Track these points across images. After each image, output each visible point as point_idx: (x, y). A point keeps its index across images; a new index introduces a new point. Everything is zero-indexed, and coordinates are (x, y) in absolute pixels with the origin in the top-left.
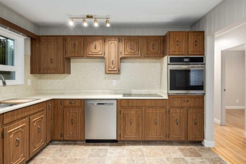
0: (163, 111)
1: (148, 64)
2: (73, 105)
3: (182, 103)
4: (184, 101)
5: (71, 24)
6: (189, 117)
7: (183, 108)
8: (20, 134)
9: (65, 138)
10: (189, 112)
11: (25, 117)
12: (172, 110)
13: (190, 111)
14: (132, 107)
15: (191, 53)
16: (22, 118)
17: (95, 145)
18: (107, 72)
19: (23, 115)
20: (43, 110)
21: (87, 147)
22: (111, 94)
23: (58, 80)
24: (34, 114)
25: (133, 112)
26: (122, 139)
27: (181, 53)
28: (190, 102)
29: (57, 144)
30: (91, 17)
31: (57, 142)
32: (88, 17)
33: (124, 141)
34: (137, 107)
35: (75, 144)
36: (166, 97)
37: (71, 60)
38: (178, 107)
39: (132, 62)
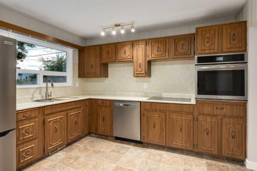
0: (190, 117)
1: (181, 65)
2: (104, 104)
3: (213, 110)
4: (217, 108)
5: (103, 34)
6: (224, 128)
7: (215, 116)
8: (58, 123)
9: (99, 133)
10: (224, 122)
11: (63, 111)
12: (200, 118)
13: (226, 120)
14: (156, 110)
15: (227, 50)
16: (60, 112)
17: (121, 143)
18: (135, 75)
19: (61, 109)
20: (81, 107)
21: (113, 143)
22: (142, 96)
23: (99, 83)
24: (71, 109)
25: (156, 115)
26: (146, 141)
27: (213, 51)
28: (224, 109)
29: (93, 137)
30: (119, 25)
31: (93, 135)
32: (116, 25)
33: (149, 144)
34: (160, 111)
35: (106, 139)
36: (193, 102)
37: (109, 65)
38: (208, 115)
39: (163, 64)
